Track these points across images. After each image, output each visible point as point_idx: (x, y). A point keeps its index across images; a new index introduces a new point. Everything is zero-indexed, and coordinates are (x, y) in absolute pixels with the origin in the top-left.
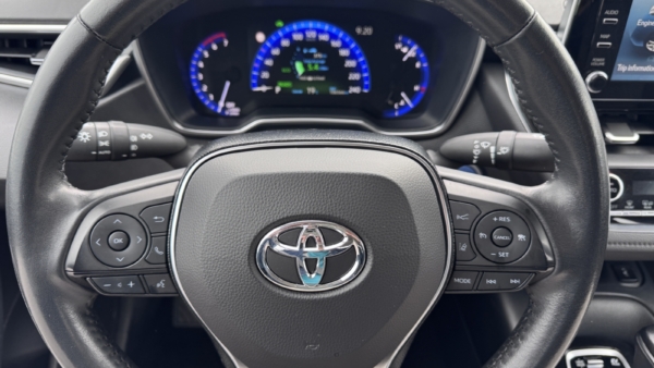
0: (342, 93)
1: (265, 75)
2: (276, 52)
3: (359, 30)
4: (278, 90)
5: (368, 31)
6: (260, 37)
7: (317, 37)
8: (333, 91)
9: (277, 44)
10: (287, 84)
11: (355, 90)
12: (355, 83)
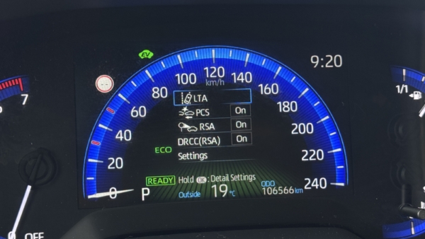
0: (291, 191)
1: (116, 163)
2: (139, 112)
3: (315, 61)
4: (145, 193)
5: (335, 61)
6: (104, 84)
7: (228, 78)
8: (270, 188)
9: (141, 96)
10: (165, 181)
11: (318, 183)
12: (315, 169)
